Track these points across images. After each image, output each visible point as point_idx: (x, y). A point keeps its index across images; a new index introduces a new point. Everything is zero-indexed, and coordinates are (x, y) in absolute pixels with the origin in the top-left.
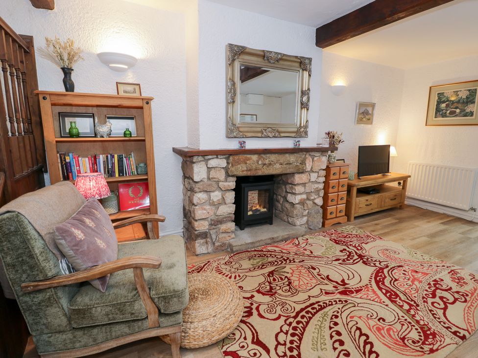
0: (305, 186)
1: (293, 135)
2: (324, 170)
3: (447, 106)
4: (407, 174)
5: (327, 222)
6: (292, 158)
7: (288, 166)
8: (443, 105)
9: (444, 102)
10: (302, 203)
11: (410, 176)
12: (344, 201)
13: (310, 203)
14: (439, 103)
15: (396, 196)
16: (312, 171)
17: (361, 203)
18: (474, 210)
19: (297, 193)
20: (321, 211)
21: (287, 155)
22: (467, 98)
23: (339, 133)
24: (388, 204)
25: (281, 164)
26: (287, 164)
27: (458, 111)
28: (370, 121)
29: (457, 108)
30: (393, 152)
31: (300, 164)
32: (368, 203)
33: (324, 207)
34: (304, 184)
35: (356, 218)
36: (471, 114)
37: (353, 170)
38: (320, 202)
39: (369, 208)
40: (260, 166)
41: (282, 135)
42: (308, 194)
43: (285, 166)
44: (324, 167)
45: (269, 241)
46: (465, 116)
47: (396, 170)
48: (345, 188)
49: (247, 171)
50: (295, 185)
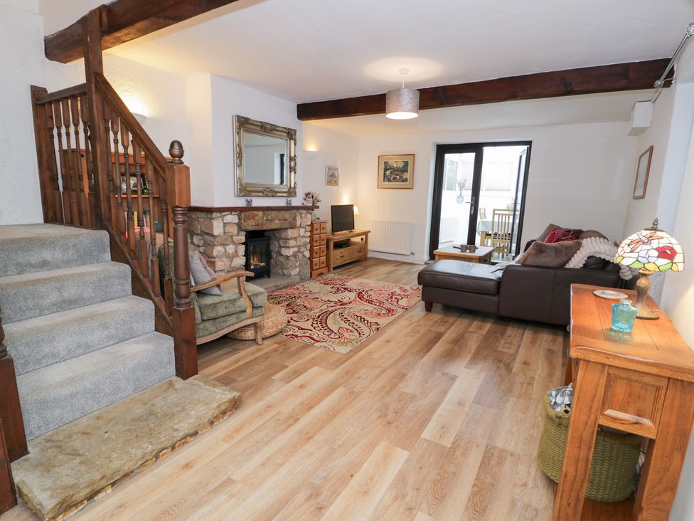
0: (296, 240)
1: (286, 195)
2: (309, 226)
3: (391, 173)
4: (367, 230)
5: (313, 272)
6: (287, 215)
7: (284, 222)
8: (388, 172)
9: (389, 169)
10: (295, 255)
11: (369, 232)
12: (325, 254)
13: (300, 255)
14: (386, 170)
15: (361, 248)
16: (301, 227)
17: (338, 255)
18: (412, 253)
19: (291, 246)
20: (309, 262)
21: (283, 212)
22: (403, 167)
23: (317, 194)
24: (357, 256)
25: (280, 220)
27: (398, 177)
28: (336, 183)
29: (397, 175)
30: (356, 210)
31: (293, 220)
32: (342, 255)
33: (311, 259)
34: (295, 239)
35: (334, 268)
36: (406, 180)
37: (329, 226)
38: (307, 254)
39: (344, 259)
40: (265, 222)
41: (278, 194)
42: (299, 247)
44: (309, 224)
45: (274, 289)
46: (402, 181)
47: (359, 227)
48: (325, 242)
49: (255, 225)
50: (288, 239)
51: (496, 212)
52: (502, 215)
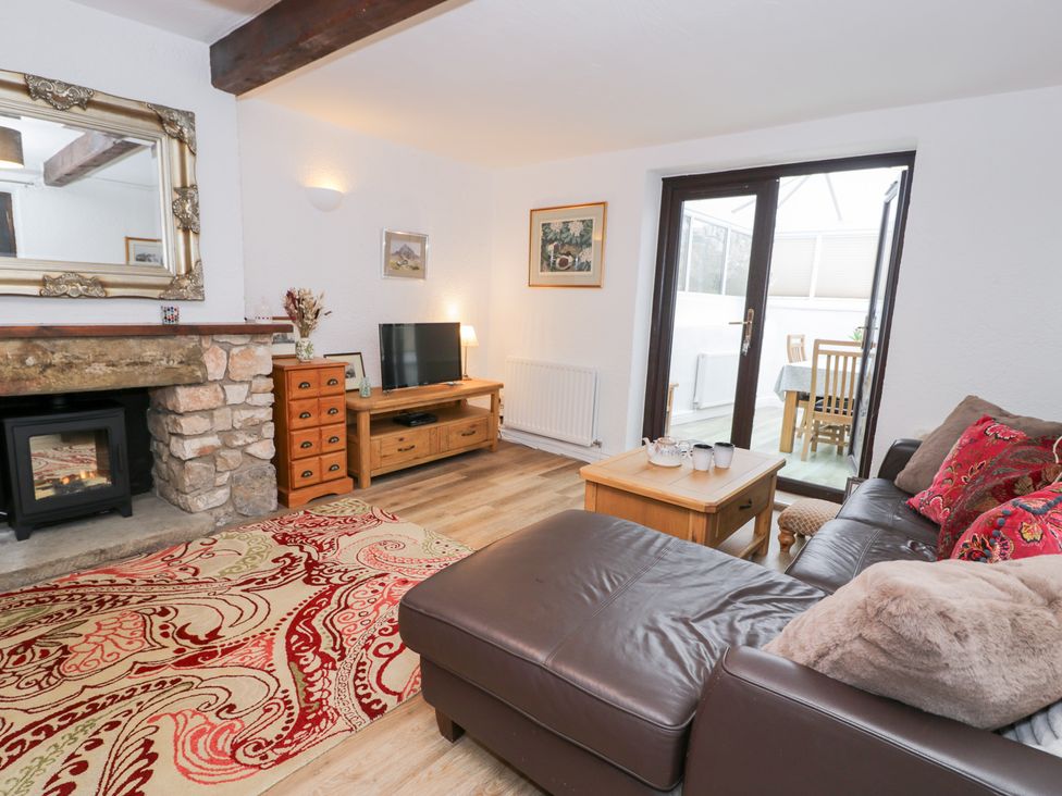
0: (212, 416)
1: (156, 293)
2: (268, 376)
3: (556, 248)
4: (498, 381)
5: (292, 496)
6: (150, 350)
7: (138, 370)
8: (551, 248)
9: (551, 242)
10: (207, 455)
11: (501, 386)
12: (342, 443)
13: (232, 456)
14: (545, 242)
15: (474, 426)
16: (228, 378)
17: (382, 449)
18: (598, 444)
19: (186, 433)
20: (271, 471)
21: (132, 342)
22: (582, 236)
23: (315, 294)
24: (458, 444)
25: (111, 364)
26: (135, 364)
27: (570, 259)
28: (418, 270)
29: (568, 254)
30: (467, 335)
31: (181, 362)
32: (403, 445)
33: (281, 462)
34: (208, 412)
35: (374, 479)
36: (586, 267)
38: (265, 450)
39: (410, 455)
40: (33, 372)
41: (113, 291)
42: (227, 435)
43: (126, 369)
44: (269, 370)
45: (90, 561)
46: (580, 270)
47: (476, 369)
48: (341, 415)
50: (181, 415)
51: (822, 347)
52: (838, 354)
